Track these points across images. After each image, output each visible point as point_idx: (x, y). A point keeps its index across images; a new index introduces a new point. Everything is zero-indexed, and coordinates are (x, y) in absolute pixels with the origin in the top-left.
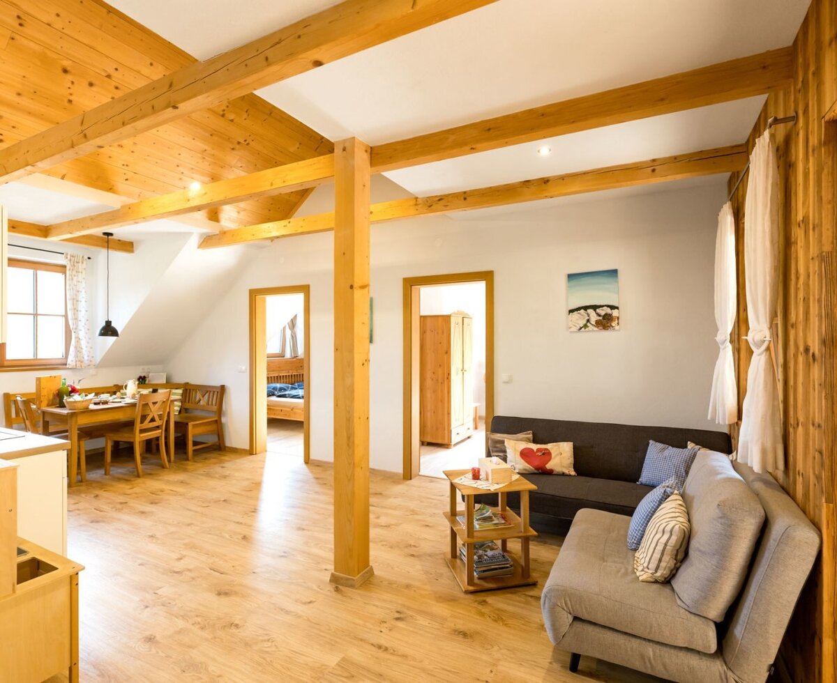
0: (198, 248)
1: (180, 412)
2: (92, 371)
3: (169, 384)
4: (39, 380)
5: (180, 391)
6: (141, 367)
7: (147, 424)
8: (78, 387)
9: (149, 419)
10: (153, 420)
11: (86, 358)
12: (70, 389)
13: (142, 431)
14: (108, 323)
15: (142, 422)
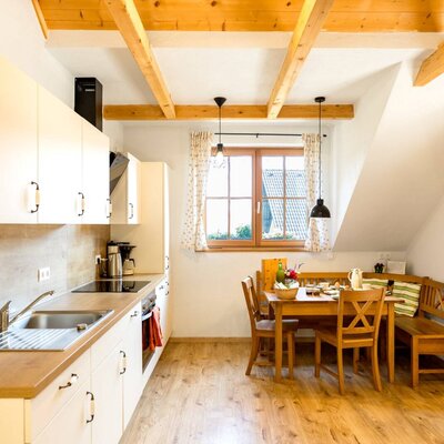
0: (414, 85)
1: (416, 314)
2: (329, 255)
3: (409, 276)
4: (263, 261)
5: (417, 287)
6: (379, 253)
7: (352, 329)
8: (298, 272)
9: (355, 322)
10: (360, 324)
11: (322, 241)
12: (288, 274)
13: (346, 336)
14: (320, 202)
15: (346, 324)
